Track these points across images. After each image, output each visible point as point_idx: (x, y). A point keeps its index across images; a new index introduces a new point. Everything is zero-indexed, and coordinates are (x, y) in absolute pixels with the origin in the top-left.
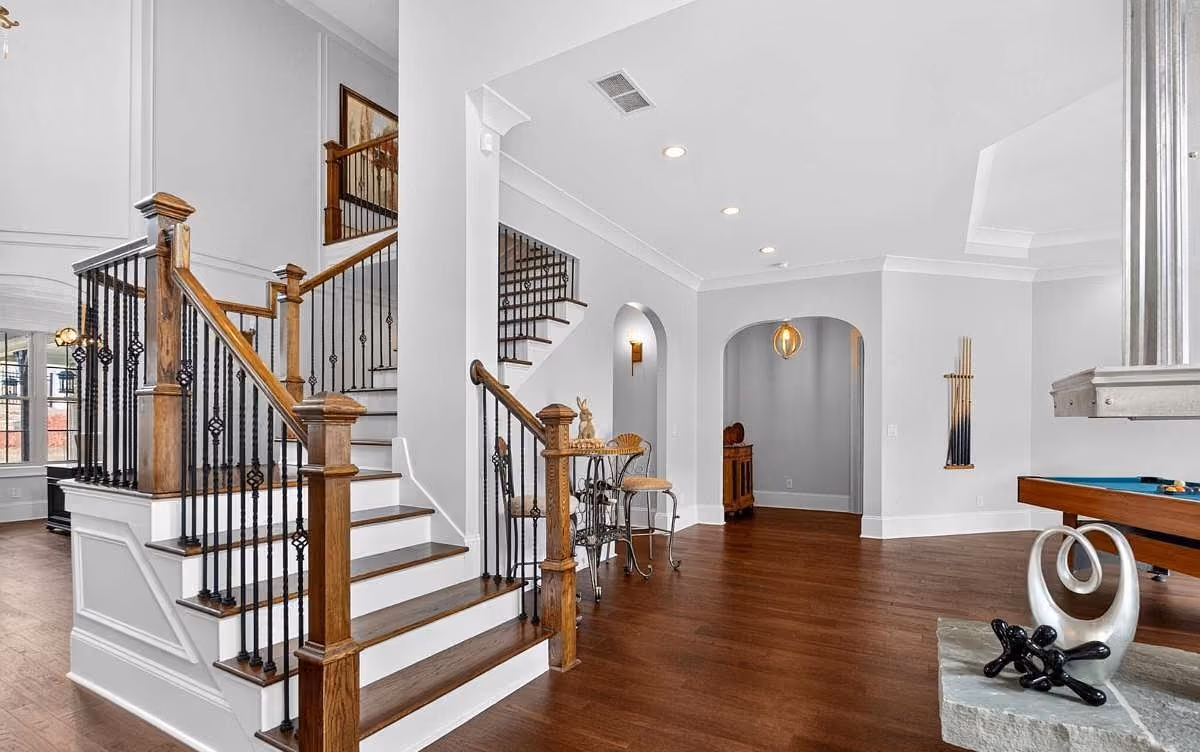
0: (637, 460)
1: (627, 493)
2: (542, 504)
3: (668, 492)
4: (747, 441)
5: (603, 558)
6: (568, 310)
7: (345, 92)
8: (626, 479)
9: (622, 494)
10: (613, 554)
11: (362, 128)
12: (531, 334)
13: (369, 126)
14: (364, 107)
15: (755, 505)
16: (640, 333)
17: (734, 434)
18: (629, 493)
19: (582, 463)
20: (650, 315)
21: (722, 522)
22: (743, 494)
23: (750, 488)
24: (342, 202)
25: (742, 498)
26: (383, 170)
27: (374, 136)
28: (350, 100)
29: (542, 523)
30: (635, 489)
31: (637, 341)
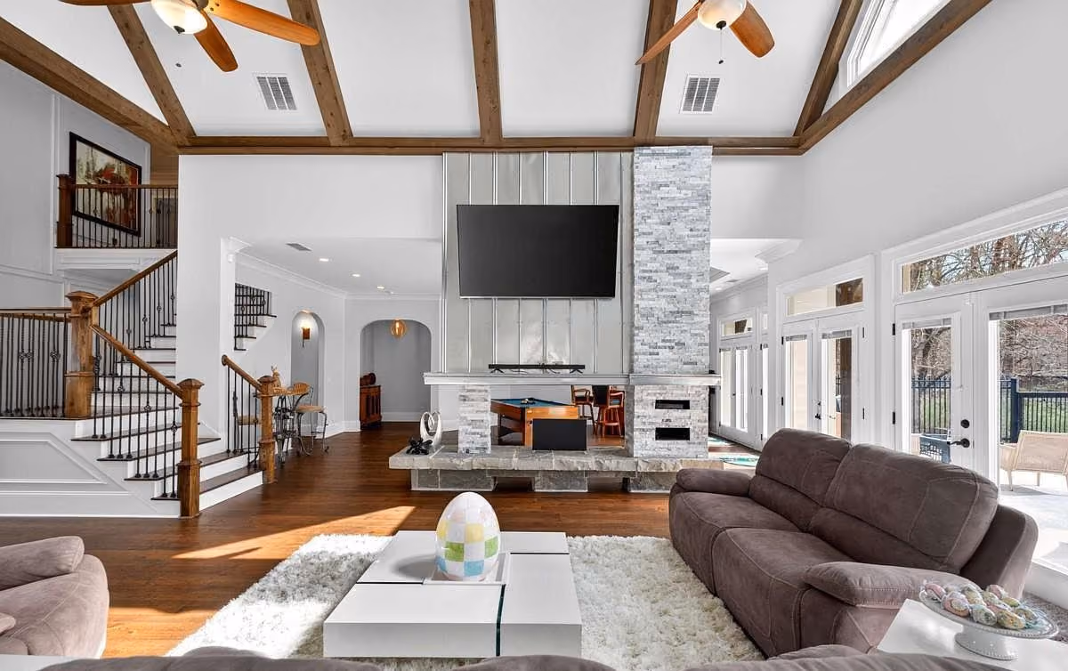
0: (306, 396)
1: (299, 414)
2: (259, 417)
3: (322, 412)
4: (377, 384)
5: (285, 450)
6: (266, 320)
7: (74, 139)
8: (299, 406)
9: (296, 415)
10: (290, 448)
11: (88, 163)
12: (244, 334)
13: (94, 164)
14: (90, 148)
15: (383, 420)
16: (307, 323)
17: (368, 381)
18: (300, 414)
19: (275, 399)
20: (315, 316)
21: (359, 430)
22: (373, 413)
23: (378, 411)
24: (74, 218)
25: (372, 416)
26: (105, 195)
27: (97, 169)
28: (79, 144)
29: (259, 427)
30: (303, 411)
31: (306, 327)
